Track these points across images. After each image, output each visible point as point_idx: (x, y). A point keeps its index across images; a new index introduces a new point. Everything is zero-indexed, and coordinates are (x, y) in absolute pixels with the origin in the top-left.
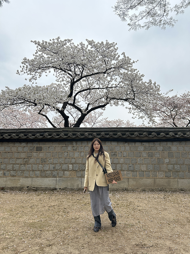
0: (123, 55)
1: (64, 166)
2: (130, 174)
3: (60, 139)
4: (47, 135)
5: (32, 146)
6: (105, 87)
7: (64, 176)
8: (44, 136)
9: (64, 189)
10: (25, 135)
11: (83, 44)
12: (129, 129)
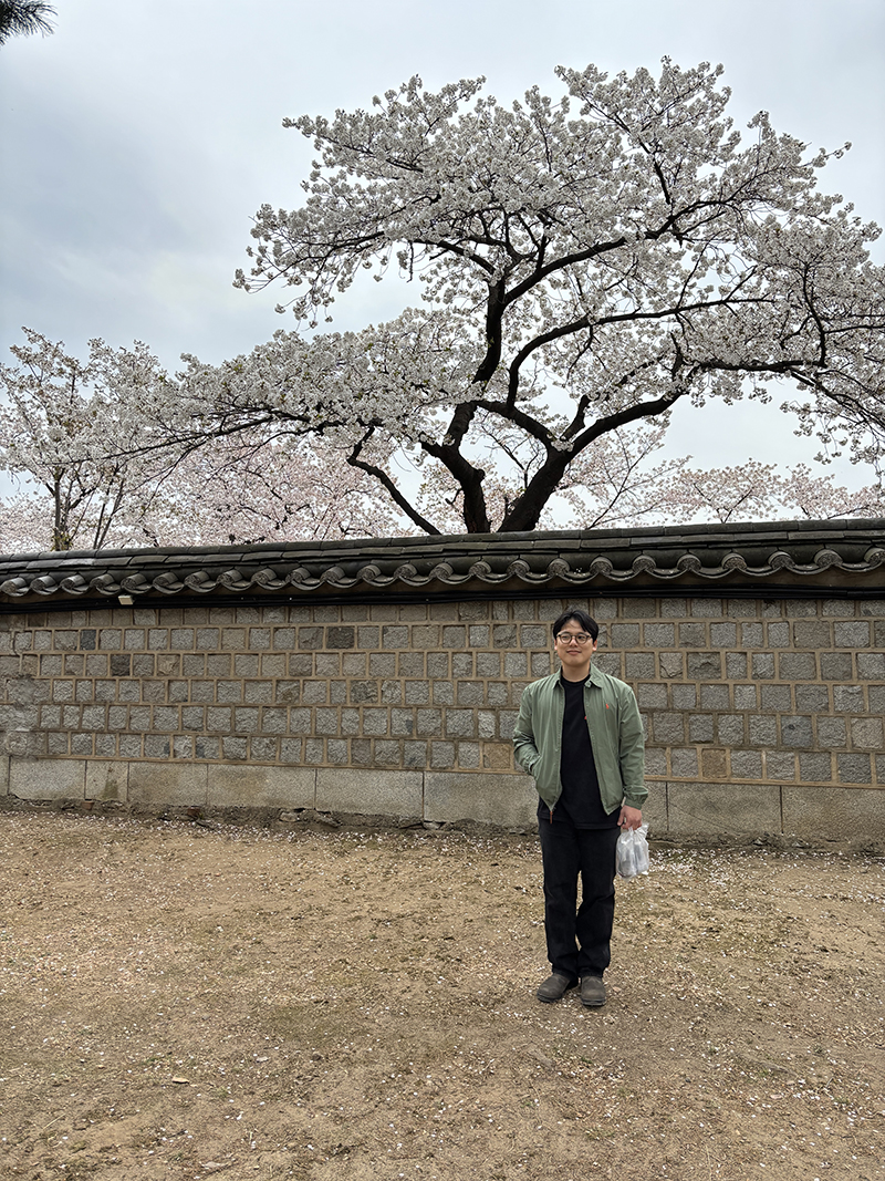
0: (758, 130)
1: (457, 721)
2: (793, 763)
3: (435, 590)
4: (372, 576)
5: (308, 625)
6: (667, 308)
7: (456, 763)
8: (361, 581)
9: (461, 829)
10: (280, 577)
11: (542, 96)
12: (789, 531)
